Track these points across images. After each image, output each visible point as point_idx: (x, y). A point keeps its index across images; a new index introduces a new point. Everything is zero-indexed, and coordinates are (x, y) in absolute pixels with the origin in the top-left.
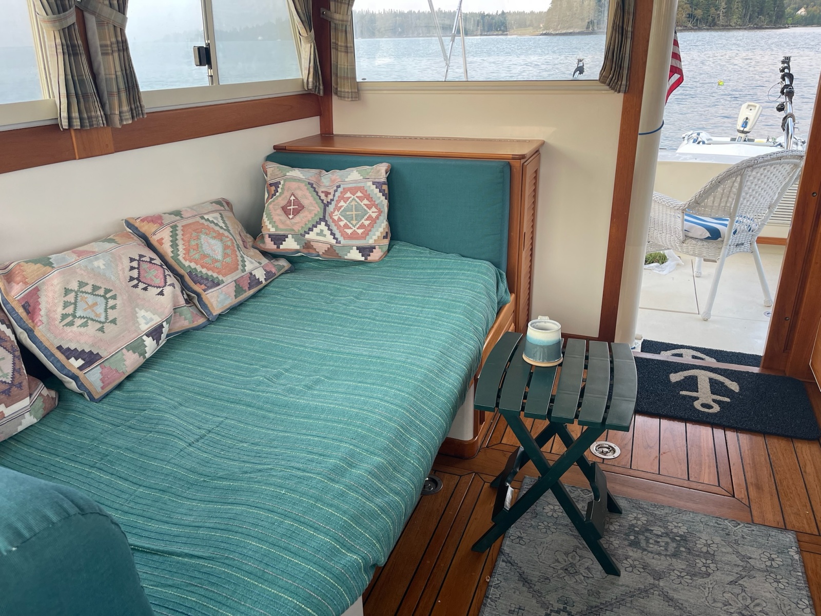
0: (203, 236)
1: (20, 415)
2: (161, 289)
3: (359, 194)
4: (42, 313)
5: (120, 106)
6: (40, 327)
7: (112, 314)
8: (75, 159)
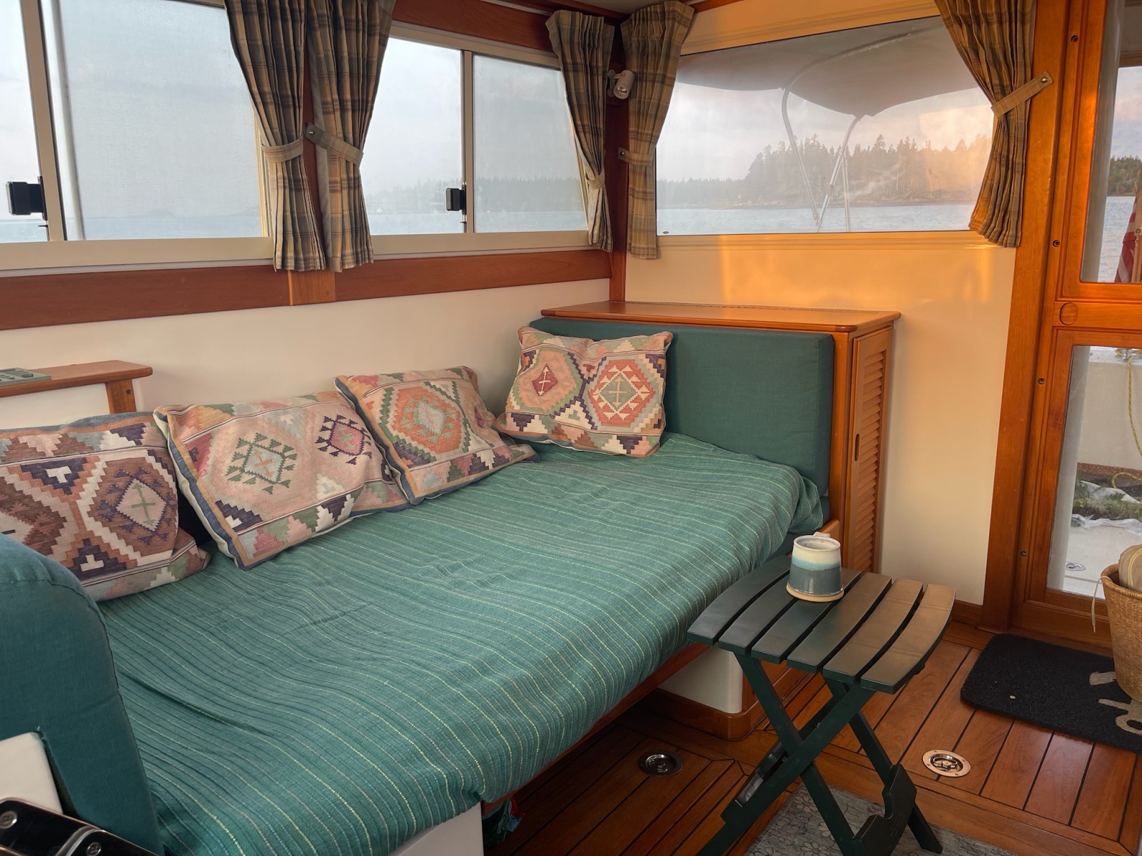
0: (422, 404)
1: (156, 568)
2: (354, 457)
3: (628, 369)
4: (209, 462)
5: (343, 248)
6: (204, 477)
7: (286, 475)
8: (289, 305)
